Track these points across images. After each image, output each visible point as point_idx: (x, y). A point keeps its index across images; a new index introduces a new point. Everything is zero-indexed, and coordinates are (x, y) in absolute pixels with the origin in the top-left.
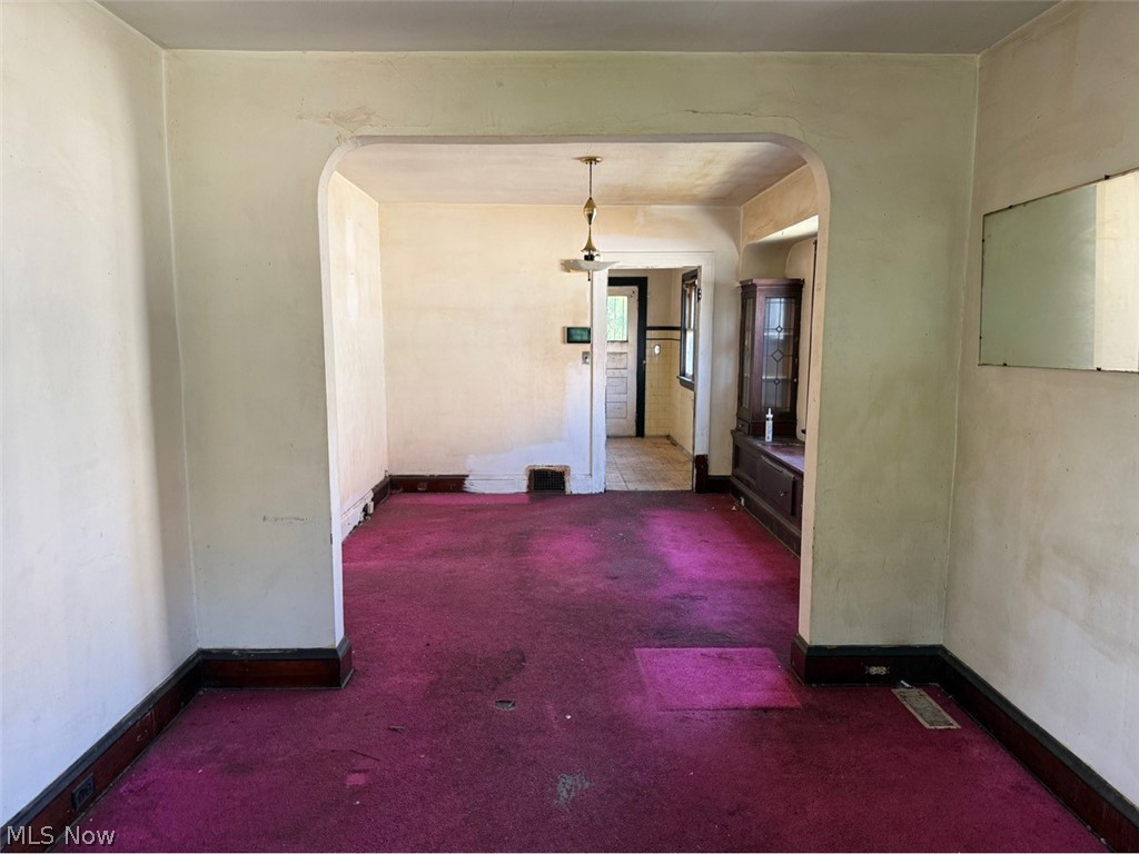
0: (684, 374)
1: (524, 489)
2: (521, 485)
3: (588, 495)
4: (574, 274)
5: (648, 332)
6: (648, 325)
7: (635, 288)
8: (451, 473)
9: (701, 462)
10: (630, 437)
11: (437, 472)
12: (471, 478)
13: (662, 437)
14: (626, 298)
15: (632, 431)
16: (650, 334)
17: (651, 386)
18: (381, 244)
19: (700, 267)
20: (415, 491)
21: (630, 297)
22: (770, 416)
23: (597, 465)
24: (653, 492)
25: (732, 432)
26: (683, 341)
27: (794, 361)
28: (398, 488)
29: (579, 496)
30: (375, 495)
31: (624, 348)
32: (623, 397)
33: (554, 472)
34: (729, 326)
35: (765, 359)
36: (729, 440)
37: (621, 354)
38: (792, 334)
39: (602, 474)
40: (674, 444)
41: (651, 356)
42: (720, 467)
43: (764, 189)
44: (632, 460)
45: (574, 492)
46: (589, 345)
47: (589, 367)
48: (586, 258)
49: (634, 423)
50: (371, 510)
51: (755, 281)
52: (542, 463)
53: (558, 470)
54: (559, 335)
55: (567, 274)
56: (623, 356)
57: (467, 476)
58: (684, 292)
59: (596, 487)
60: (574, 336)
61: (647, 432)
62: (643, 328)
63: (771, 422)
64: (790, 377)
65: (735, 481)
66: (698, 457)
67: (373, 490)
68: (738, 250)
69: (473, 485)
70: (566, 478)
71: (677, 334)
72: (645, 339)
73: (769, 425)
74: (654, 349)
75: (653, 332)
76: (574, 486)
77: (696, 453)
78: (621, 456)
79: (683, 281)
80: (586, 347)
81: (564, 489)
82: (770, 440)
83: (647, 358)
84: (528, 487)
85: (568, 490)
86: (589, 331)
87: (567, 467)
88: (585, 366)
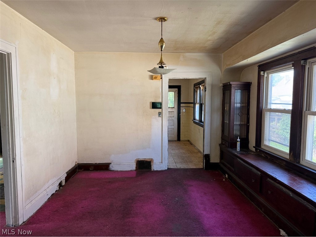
0: (194, 119)
1: (134, 168)
2: (133, 167)
3: (161, 171)
4: (154, 81)
5: (181, 104)
6: (181, 102)
7: (177, 89)
8: (104, 162)
9: (207, 157)
10: (175, 141)
11: (98, 162)
12: (112, 164)
13: (186, 141)
14: (173, 92)
15: (176, 139)
16: (182, 105)
17: (183, 123)
18: (75, 68)
19: (206, 78)
20: (89, 170)
21: (175, 92)
22: (239, 140)
23: (165, 158)
24: (187, 169)
25: (220, 145)
26: (194, 108)
27: (247, 116)
28: (81, 169)
29: (157, 171)
30: (67, 175)
31: (173, 110)
32: (173, 127)
33: (147, 162)
34: (218, 101)
35: (235, 115)
36: (218, 148)
37: (172, 112)
38: (246, 105)
39: (167, 162)
40: (191, 144)
41: (182, 113)
42: (215, 159)
43: (236, 43)
44: (177, 151)
45: (155, 170)
46: (161, 109)
47: (161, 118)
48: (160, 67)
49: (177, 136)
50: (63, 184)
51: (231, 83)
52: (142, 157)
53: (148, 160)
54: (149, 105)
55: (152, 81)
56: (173, 112)
57: (111, 163)
58: (194, 90)
59: (164, 167)
60: (155, 106)
61: (181, 139)
62: (179, 103)
63: (239, 143)
64: (246, 123)
65: (222, 165)
66: (206, 155)
67: (67, 173)
68: (221, 71)
69: (113, 167)
70: (152, 164)
71: (192, 105)
72: (180, 107)
73: (238, 144)
74: (183, 110)
75: (183, 104)
76: (156, 167)
77: (205, 153)
78: (172, 150)
79: (194, 86)
80: (160, 110)
81: (151, 168)
82: (239, 150)
83: (181, 113)
84: (136, 168)
85: (152, 169)
86: (161, 104)
87: (152, 159)
88: (159, 118)
